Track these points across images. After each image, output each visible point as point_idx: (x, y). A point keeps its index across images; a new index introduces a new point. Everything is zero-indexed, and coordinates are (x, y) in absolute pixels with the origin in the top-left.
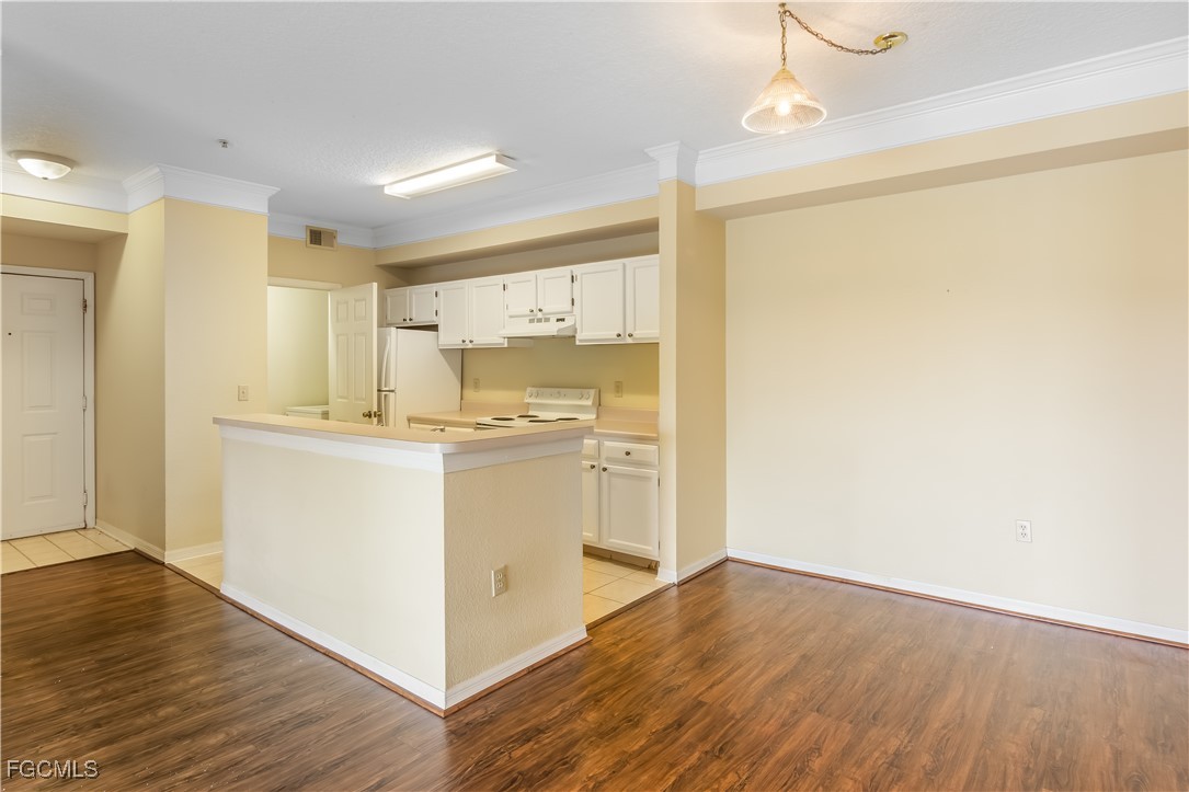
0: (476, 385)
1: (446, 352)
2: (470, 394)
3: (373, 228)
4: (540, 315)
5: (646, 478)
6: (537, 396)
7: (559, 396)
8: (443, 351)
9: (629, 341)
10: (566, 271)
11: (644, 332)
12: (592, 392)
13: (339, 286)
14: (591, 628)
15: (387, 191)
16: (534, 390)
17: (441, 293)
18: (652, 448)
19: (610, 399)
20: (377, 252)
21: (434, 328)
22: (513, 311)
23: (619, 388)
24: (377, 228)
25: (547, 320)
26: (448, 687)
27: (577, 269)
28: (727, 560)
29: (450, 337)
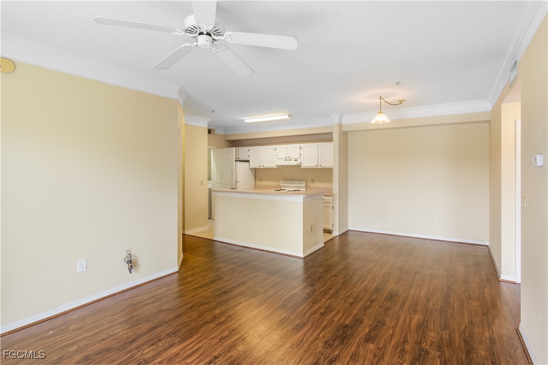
0: (261, 180)
1: (251, 169)
2: (258, 183)
3: (225, 128)
4: (288, 158)
5: (329, 207)
6: (285, 183)
7: (293, 183)
8: (250, 169)
9: (320, 167)
10: (298, 145)
11: (325, 165)
12: (305, 182)
13: (215, 147)
14: (325, 243)
15: (246, 121)
16: (283, 181)
17: (251, 150)
18: (331, 198)
19: (310, 184)
20: (225, 136)
21: (248, 161)
22: (278, 157)
23: (313, 181)
24: (226, 128)
25: (291, 160)
26: (303, 252)
27: (302, 145)
28: (349, 230)
29: (254, 164)
